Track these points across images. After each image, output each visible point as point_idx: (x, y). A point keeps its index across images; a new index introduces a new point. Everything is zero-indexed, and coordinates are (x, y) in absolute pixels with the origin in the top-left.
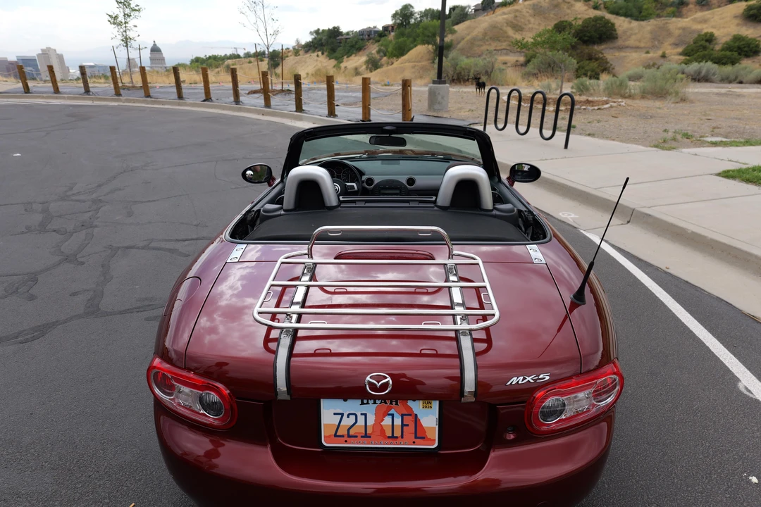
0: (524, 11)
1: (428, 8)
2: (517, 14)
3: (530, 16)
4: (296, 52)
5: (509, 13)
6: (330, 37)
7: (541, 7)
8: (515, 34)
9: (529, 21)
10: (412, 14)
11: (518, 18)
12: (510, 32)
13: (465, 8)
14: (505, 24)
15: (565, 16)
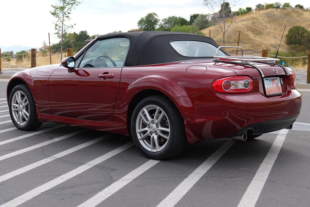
0: (260, 18)
1: (171, 16)
2: (254, 21)
3: (266, 22)
4: (44, 52)
5: (247, 20)
6: (78, 40)
7: (274, 15)
8: (255, 37)
9: (265, 26)
10: (156, 21)
11: (256, 24)
12: (251, 35)
13: (206, 16)
14: (246, 29)
15: (296, 22)
